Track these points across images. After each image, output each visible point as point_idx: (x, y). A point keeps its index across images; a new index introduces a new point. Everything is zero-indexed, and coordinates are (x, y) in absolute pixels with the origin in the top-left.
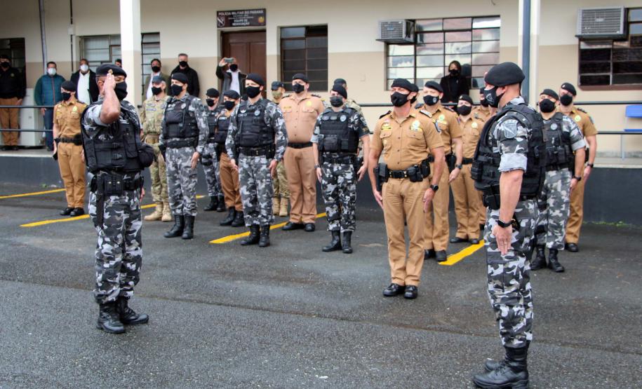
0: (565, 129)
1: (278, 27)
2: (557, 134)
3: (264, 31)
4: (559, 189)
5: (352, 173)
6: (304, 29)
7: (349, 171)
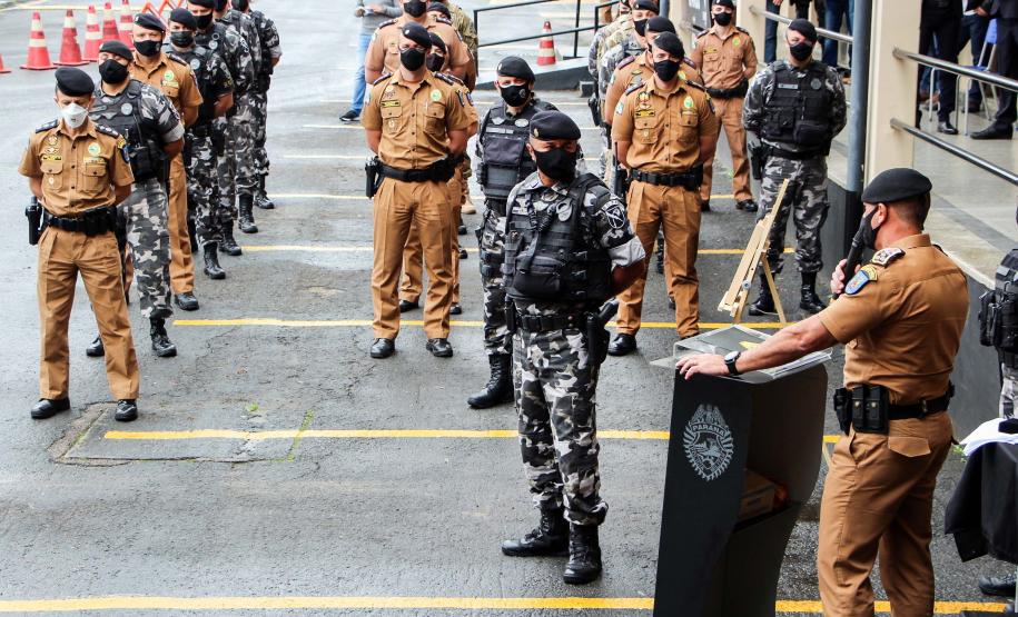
0: (146, 113)
2: (133, 122)
4: (145, 213)
5: (209, 151)
7: (206, 147)
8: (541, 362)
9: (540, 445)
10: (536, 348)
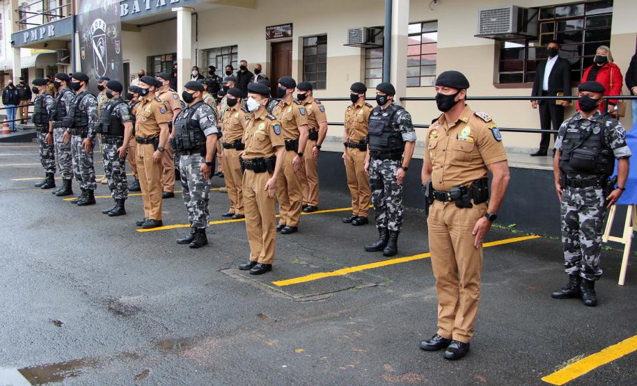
1: (300, 37)
3: (291, 41)
6: (316, 38)
8: (580, 202)
9: (575, 242)
10: (578, 195)
